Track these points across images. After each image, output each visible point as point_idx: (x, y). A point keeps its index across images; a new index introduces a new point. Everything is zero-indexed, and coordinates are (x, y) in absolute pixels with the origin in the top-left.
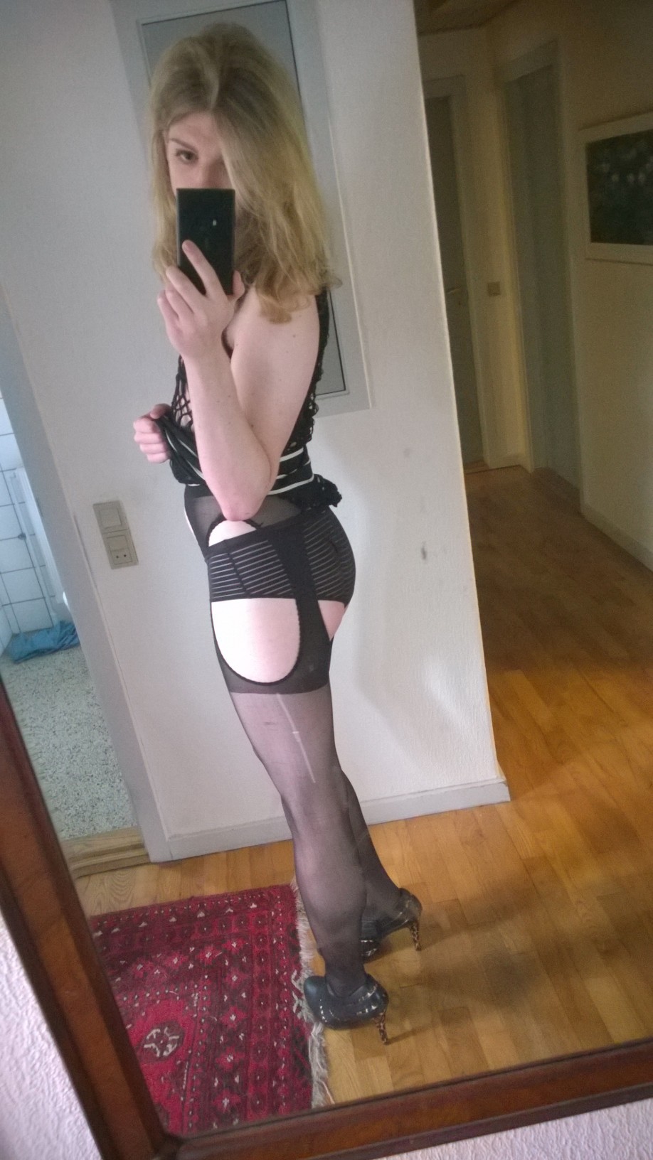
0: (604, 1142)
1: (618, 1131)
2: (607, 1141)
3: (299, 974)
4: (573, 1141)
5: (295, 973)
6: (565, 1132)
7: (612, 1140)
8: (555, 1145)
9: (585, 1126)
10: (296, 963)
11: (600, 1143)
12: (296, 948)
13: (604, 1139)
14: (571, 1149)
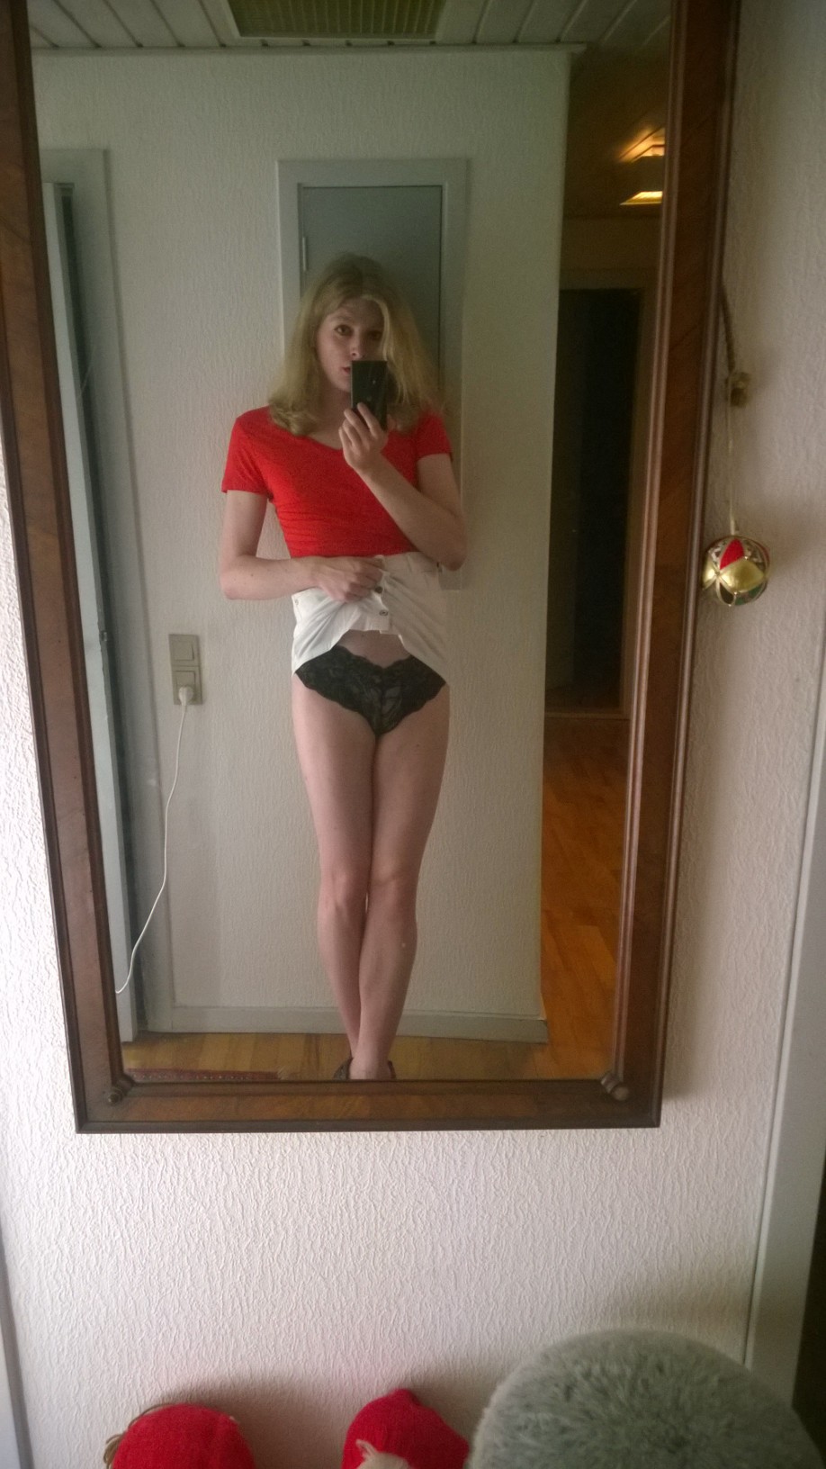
0: (486, 1190)
1: (499, 1180)
2: (488, 1190)
4: (459, 1182)
6: (453, 1171)
7: (493, 1188)
8: (443, 1182)
9: (471, 1170)
11: (482, 1190)
13: (485, 1186)
14: (457, 1190)
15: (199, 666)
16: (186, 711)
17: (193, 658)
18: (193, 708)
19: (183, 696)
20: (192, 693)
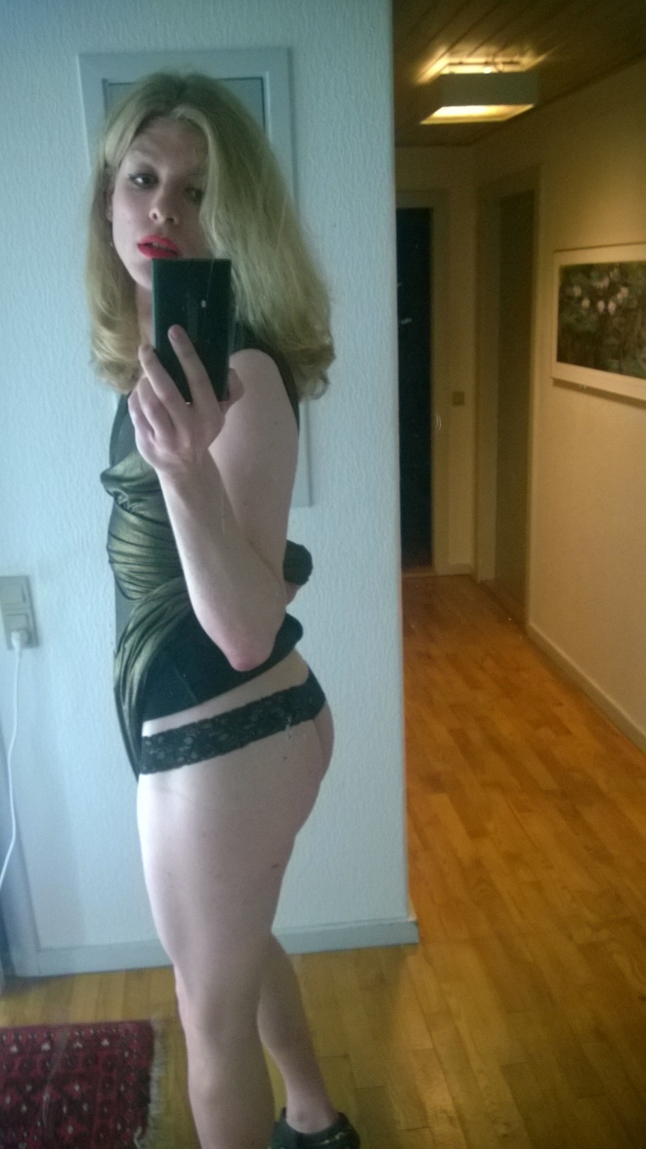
3: (144, 1133)
5: (139, 1131)
10: (142, 1118)
12: (145, 1100)
15: (32, 608)
16: (21, 655)
17: (24, 600)
18: (28, 652)
19: (16, 642)
20: (26, 637)
